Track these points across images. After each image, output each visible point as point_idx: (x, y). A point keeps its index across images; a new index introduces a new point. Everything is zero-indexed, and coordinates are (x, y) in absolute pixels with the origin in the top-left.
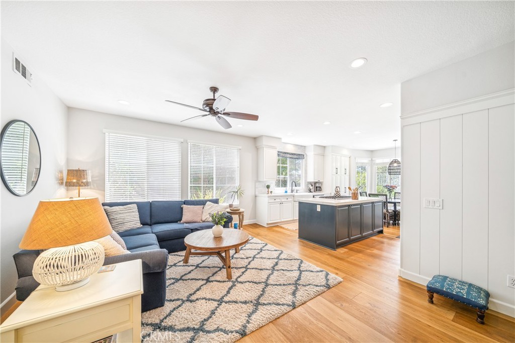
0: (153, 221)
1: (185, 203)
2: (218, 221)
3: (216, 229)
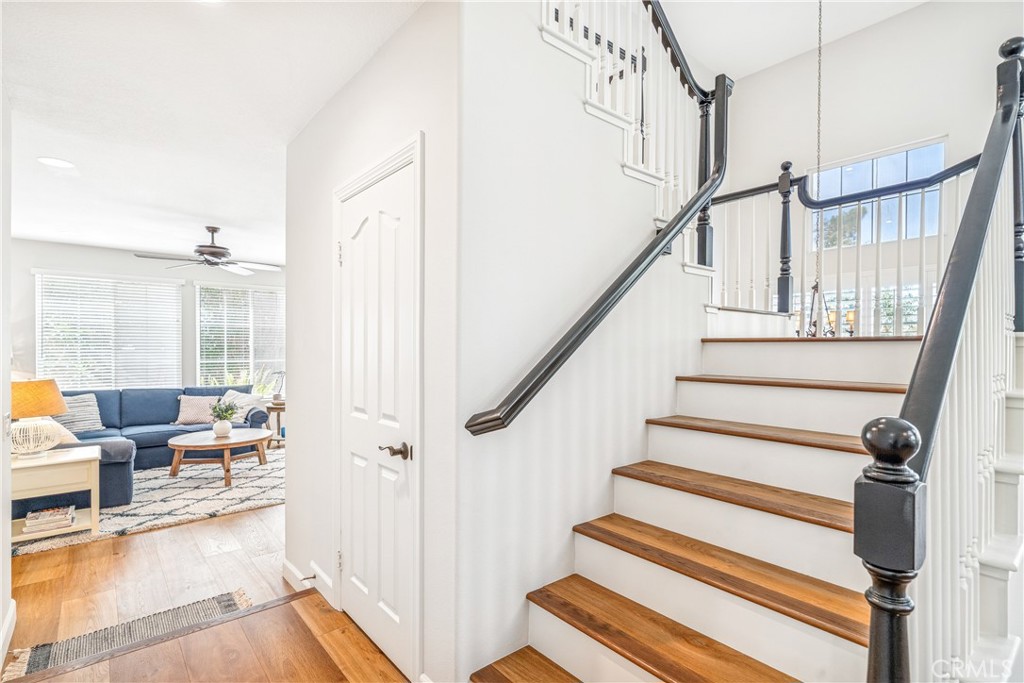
0: (125, 421)
1: (186, 392)
2: (222, 414)
3: (219, 425)
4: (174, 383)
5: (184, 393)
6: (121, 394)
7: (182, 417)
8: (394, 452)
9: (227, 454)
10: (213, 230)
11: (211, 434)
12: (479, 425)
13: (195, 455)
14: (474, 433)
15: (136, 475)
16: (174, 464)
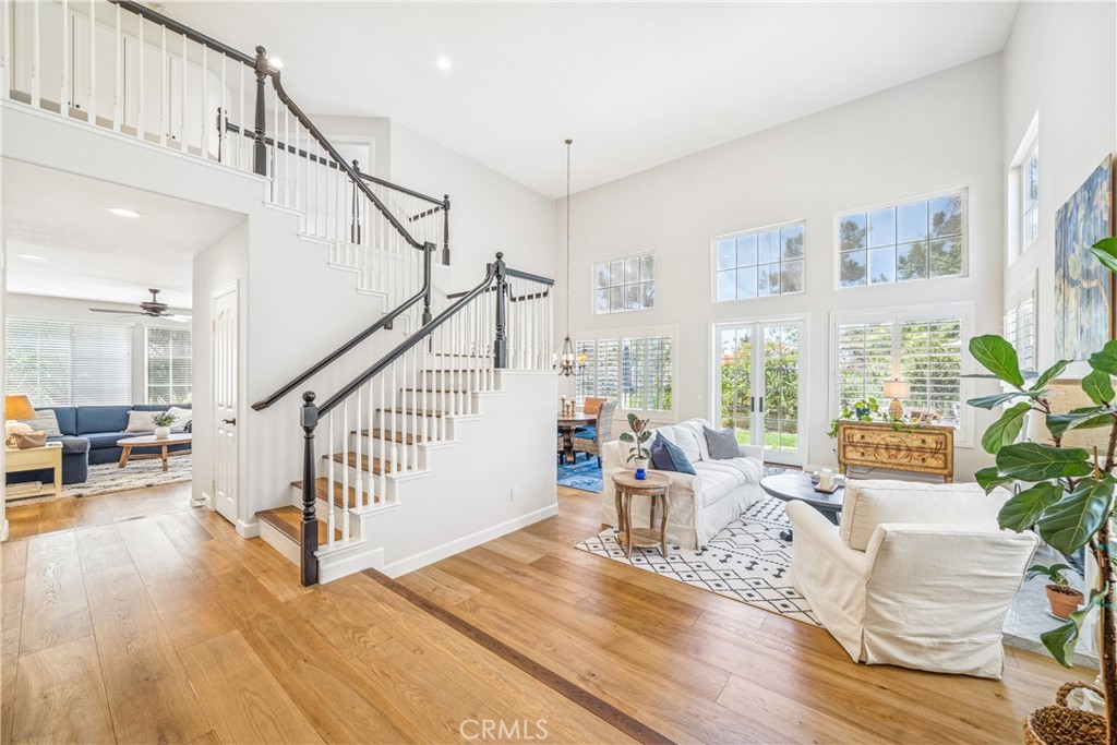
0: (80, 430)
1: (135, 408)
2: (161, 423)
3: (158, 430)
4: (125, 402)
5: (133, 409)
6: (77, 411)
7: (129, 428)
8: (228, 422)
9: (165, 449)
10: (155, 292)
11: (154, 437)
12: (258, 407)
13: (141, 452)
14: (257, 410)
15: (89, 468)
16: (122, 460)
